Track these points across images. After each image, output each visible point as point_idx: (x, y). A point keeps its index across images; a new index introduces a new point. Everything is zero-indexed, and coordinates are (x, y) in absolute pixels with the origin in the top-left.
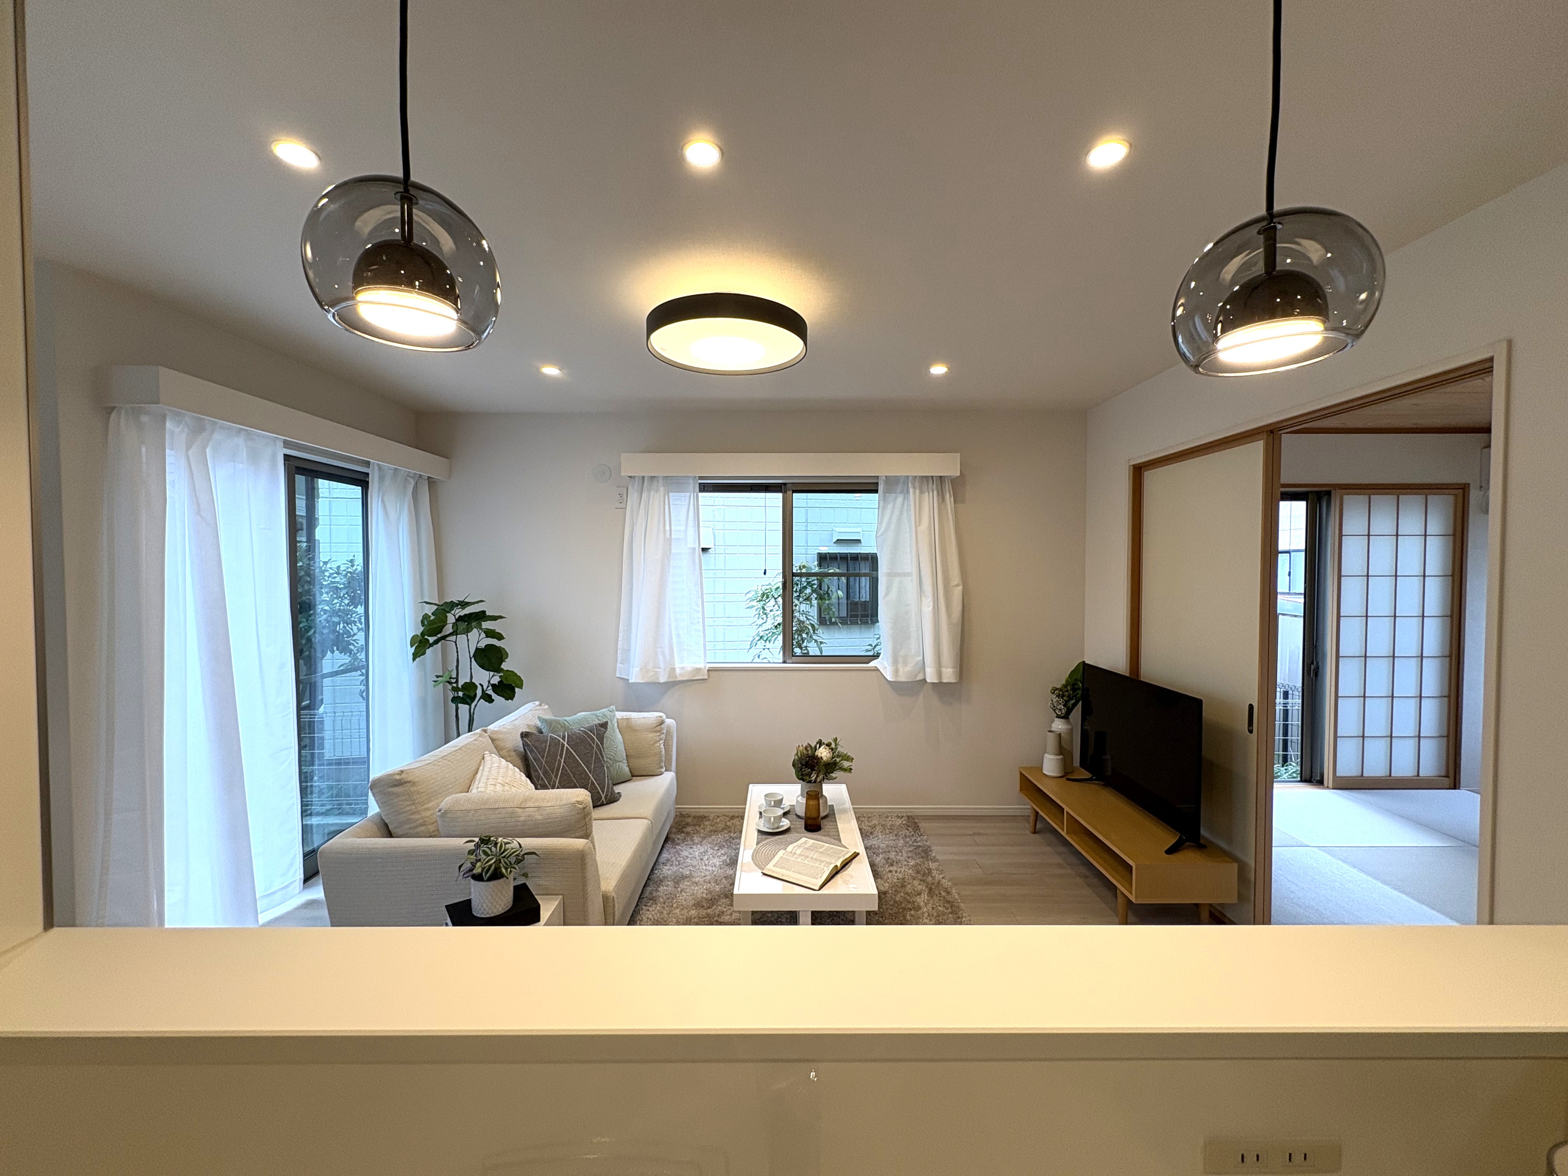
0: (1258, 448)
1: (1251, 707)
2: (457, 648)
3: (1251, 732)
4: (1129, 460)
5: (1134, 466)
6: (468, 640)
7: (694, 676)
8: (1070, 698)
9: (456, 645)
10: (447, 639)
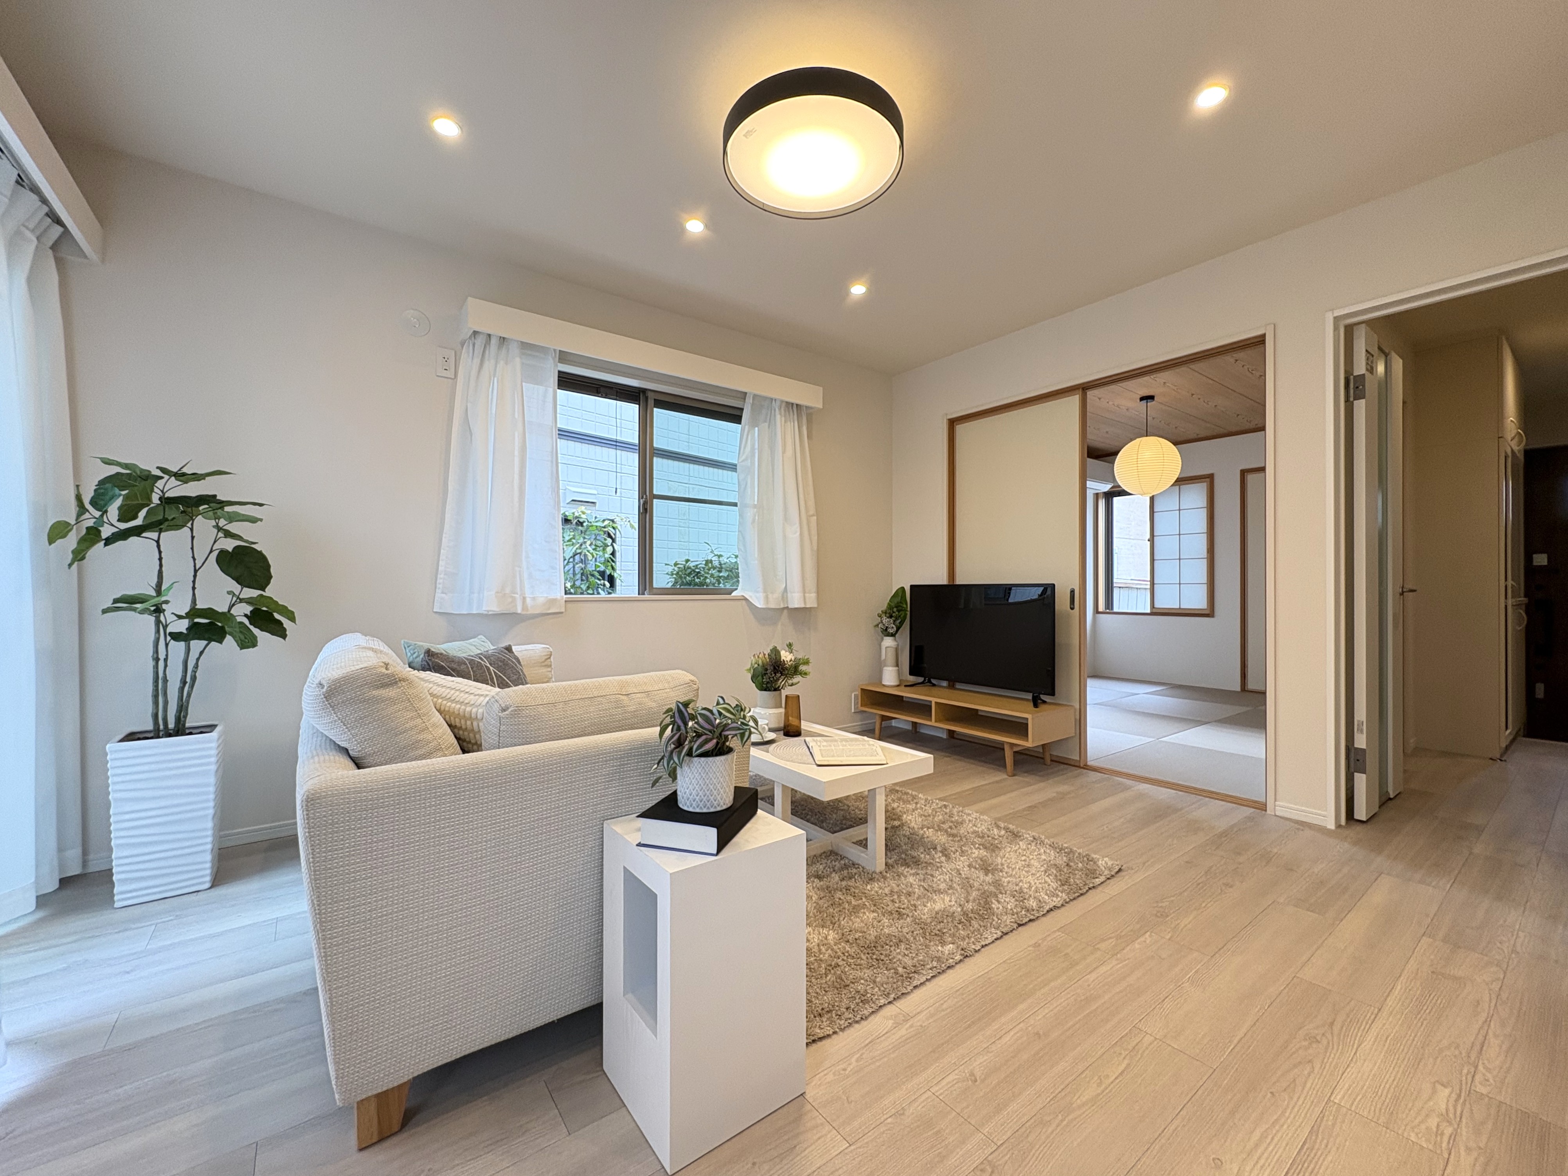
0: (1074, 400)
1: (1072, 592)
2: (160, 552)
3: (1072, 609)
4: (947, 414)
5: (949, 420)
6: (193, 538)
7: (549, 609)
8: (897, 619)
9: (159, 546)
10: (144, 535)
